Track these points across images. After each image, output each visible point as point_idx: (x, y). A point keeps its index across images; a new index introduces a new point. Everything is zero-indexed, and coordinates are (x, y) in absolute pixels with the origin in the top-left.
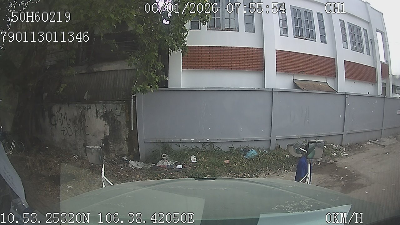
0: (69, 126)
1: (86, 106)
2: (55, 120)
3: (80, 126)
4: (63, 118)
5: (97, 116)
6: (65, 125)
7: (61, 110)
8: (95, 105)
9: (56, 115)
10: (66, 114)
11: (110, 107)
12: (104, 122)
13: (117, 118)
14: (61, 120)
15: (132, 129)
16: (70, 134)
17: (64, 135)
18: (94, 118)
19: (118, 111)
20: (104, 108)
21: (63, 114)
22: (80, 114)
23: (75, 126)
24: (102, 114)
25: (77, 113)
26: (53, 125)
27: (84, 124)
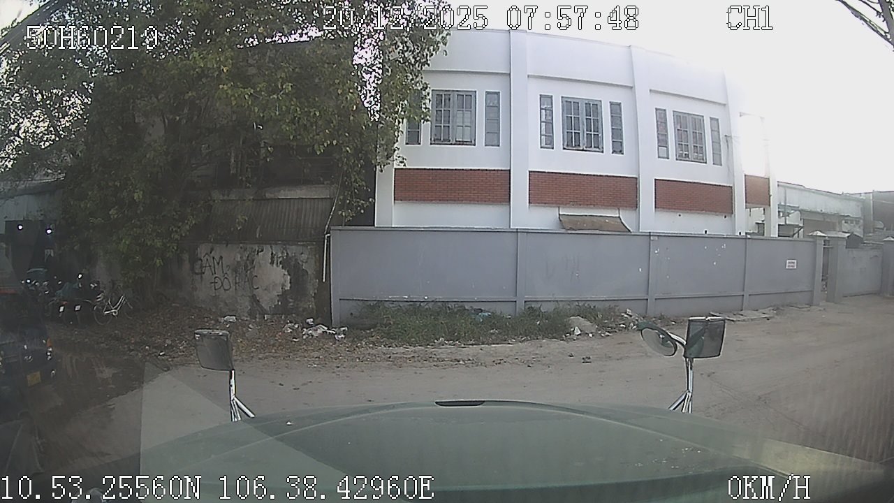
0: (226, 276)
1: (256, 247)
3: (244, 276)
4: (216, 264)
6: (219, 274)
7: (213, 252)
11: (293, 250)
12: (283, 270)
13: (302, 265)
14: (212, 267)
19: (305, 256)
20: (284, 251)
22: (245, 258)
25: (241, 257)
27: (251, 272)
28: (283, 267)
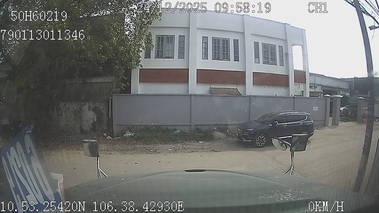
0: (71, 116)
1: (83, 103)
2: (61, 112)
3: (78, 115)
4: (67, 111)
5: (89, 110)
6: (68, 115)
7: (66, 106)
8: (89, 103)
9: (62, 109)
10: (69, 108)
11: (97, 104)
12: (94, 113)
13: (101, 111)
14: (65, 112)
15: (110, 117)
16: (71, 121)
17: (67, 121)
18: (88, 111)
19: (102, 107)
20: (94, 105)
21: (67, 108)
23: (75, 116)
24: (92, 108)
25: (77, 108)
26: (60, 115)
27: (81, 114)
28: (93, 112)
